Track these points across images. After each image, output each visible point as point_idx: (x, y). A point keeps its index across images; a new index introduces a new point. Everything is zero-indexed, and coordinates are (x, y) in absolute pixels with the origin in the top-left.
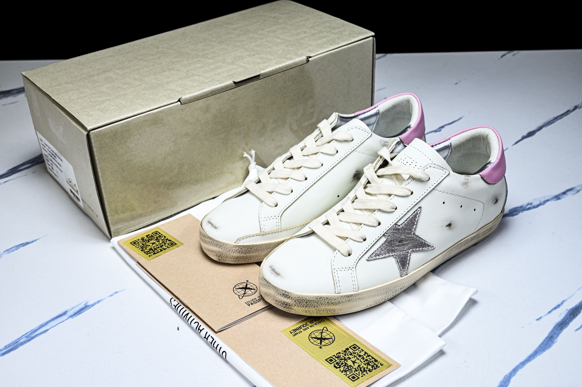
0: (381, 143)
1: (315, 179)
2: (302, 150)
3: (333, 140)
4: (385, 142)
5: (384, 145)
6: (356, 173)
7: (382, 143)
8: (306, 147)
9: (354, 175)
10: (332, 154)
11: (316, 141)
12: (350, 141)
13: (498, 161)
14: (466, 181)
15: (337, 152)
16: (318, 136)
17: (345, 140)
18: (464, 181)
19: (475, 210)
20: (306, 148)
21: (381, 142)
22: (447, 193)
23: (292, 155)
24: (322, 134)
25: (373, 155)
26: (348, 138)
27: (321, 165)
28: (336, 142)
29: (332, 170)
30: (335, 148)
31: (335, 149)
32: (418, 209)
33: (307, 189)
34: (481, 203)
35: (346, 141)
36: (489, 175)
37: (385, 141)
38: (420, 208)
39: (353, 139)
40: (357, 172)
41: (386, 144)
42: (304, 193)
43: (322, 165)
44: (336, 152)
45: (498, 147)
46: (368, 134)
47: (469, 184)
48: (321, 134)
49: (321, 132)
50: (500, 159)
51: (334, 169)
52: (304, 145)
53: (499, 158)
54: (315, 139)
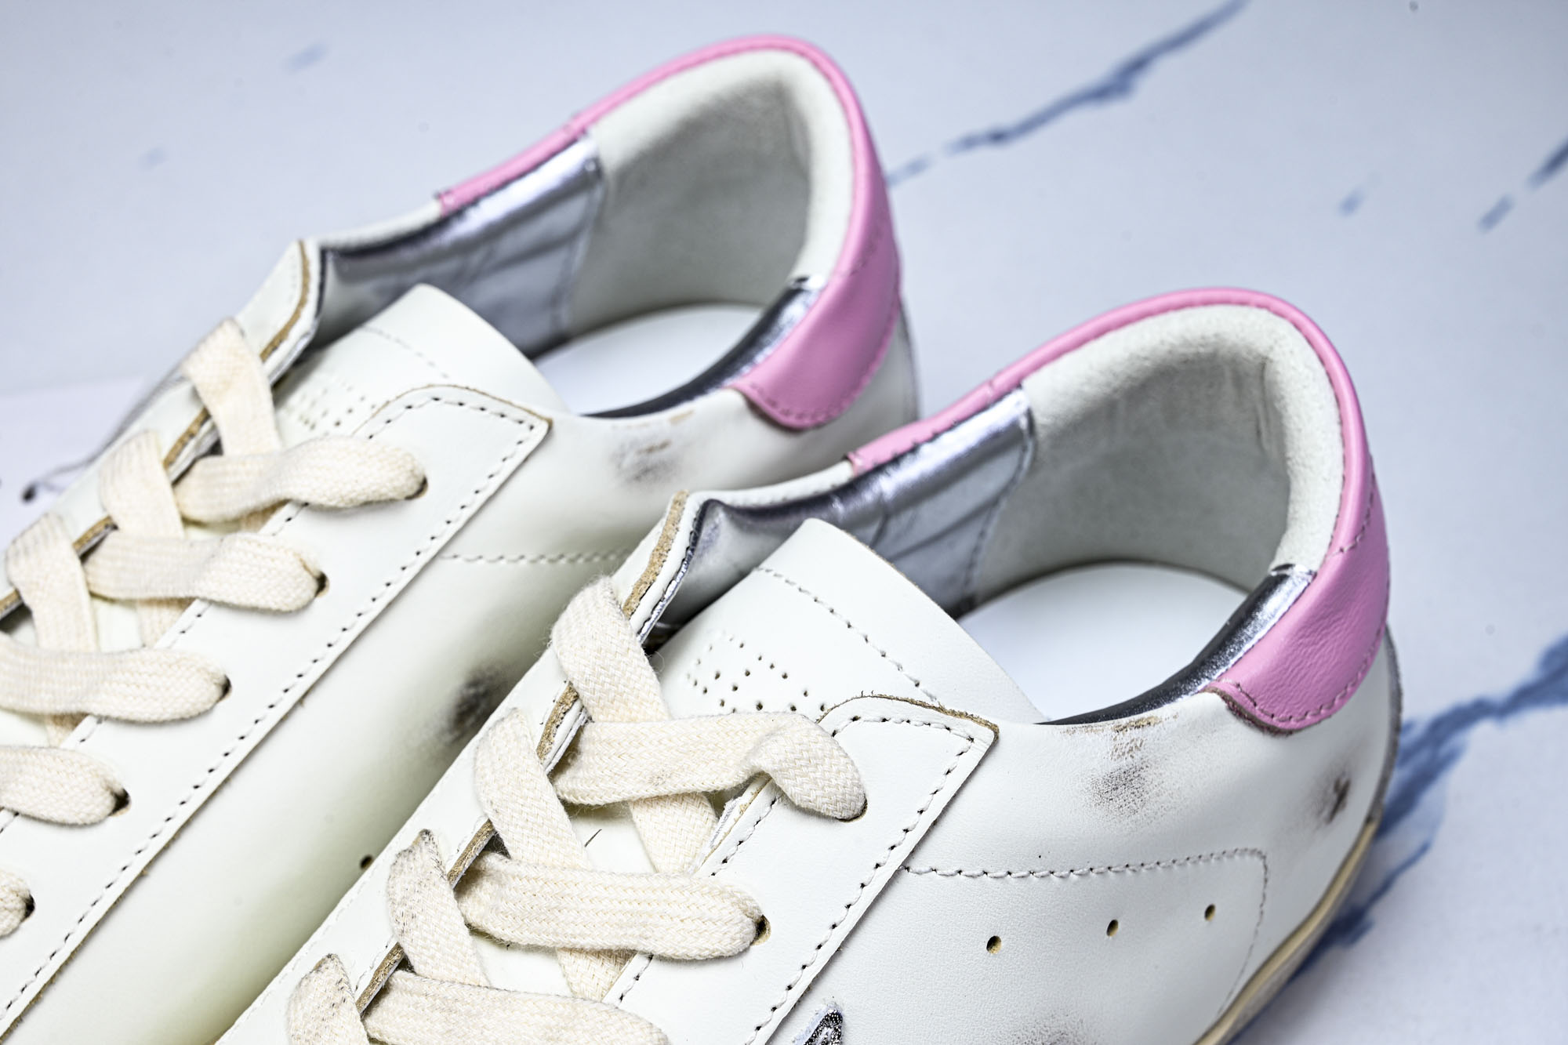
0: (619, 466)
1: (187, 792)
2: (84, 558)
3: (283, 503)
4: (651, 450)
5: (646, 471)
6: (472, 691)
7: (631, 459)
8: (115, 528)
9: (460, 706)
10: (285, 608)
11: (176, 483)
12: (402, 497)
13: (1337, 561)
14: (1125, 763)
15: (322, 582)
16: (192, 443)
17: (363, 498)
18: (1113, 766)
19: (1210, 910)
20: (112, 538)
21: (619, 456)
22: (1002, 873)
23: (20, 598)
24: (214, 427)
25: (573, 555)
26: (388, 480)
27: (216, 692)
28: (302, 520)
29: (301, 714)
30: (301, 560)
31: (305, 567)
32: (817, 1032)
33: (137, 872)
34: (1247, 858)
35: (371, 505)
36: (1282, 676)
37: (645, 446)
38: (834, 1019)
39: (424, 484)
40: (474, 683)
41: (655, 458)
42: (117, 904)
43: (226, 688)
44: (314, 586)
45: (1338, 452)
46: (522, 432)
47: (1149, 775)
48: (207, 426)
49: (206, 416)
50: (1352, 548)
51: (310, 702)
52: (99, 516)
53: (1344, 539)
54: (168, 463)
